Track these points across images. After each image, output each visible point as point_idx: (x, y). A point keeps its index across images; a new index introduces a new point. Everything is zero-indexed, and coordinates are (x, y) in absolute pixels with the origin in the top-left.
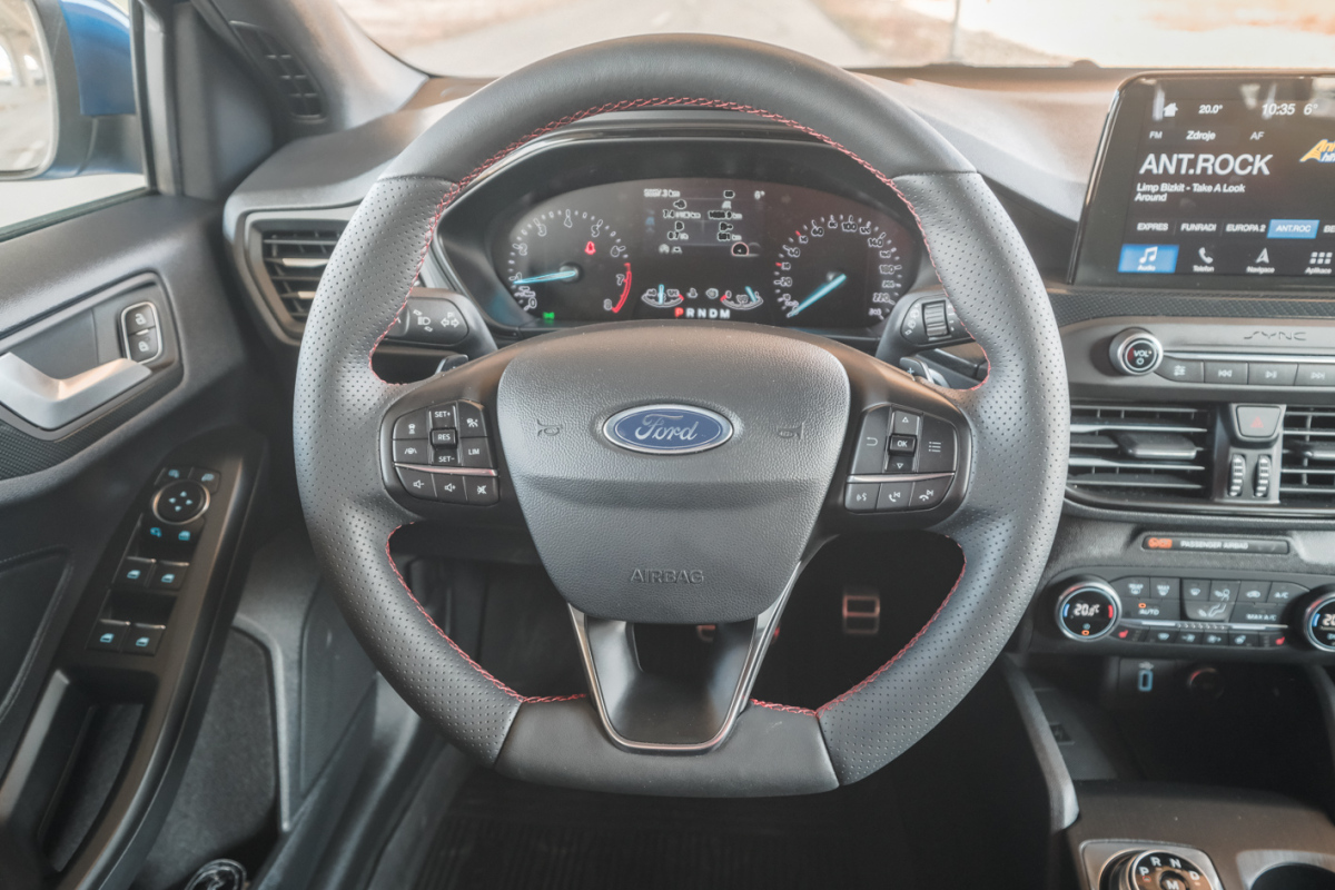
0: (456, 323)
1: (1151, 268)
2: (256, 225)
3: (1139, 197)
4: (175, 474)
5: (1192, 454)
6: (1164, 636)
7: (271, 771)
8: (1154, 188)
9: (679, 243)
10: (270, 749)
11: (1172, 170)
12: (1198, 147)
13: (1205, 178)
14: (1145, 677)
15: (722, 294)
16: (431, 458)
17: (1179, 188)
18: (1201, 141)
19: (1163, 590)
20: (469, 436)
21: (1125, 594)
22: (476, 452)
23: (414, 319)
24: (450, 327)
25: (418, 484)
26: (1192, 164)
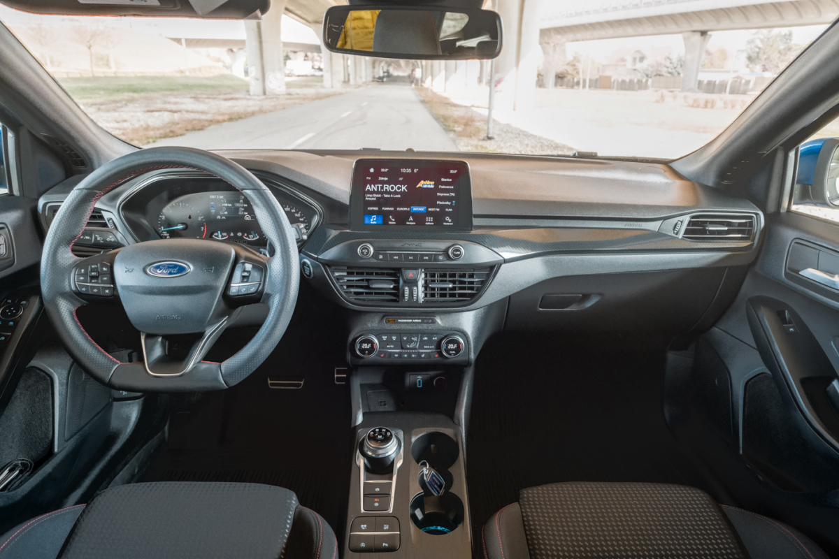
0: (113, 240)
1: (375, 223)
2: (50, 207)
3: (367, 198)
4: (10, 301)
5: (392, 286)
6: (396, 355)
7: (51, 429)
8: (371, 196)
9: (224, 215)
10: (51, 419)
11: (376, 190)
12: (383, 183)
13: (387, 192)
14: (420, 381)
15: (243, 235)
16: (89, 281)
17: (380, 196)
18: (383, 180)
19: (394, 338)
20: (104, 274)
21: (380, 340)
22: (105, 279)
23: (96, 238)
24: (110, 241)
25: (84, 289)
26: (382, 188)
